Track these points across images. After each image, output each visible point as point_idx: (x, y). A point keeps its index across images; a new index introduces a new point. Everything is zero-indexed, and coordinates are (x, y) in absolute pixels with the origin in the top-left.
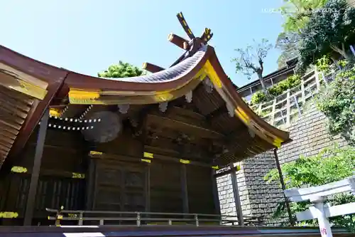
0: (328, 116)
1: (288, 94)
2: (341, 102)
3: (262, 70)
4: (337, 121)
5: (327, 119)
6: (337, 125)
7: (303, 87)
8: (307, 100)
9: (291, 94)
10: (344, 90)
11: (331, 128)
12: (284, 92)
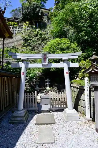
0: (23, 40)
1: (12, 28)
2: (29, 38)
3: (4, 13)
4: (26, 43)
5: (23, 42)
6: (26, 45)
7: (17, 28)
8: (18, 33)
9: (13, 28)
10: (31, 35)
11: (23, 45)
12: (10, 26)
